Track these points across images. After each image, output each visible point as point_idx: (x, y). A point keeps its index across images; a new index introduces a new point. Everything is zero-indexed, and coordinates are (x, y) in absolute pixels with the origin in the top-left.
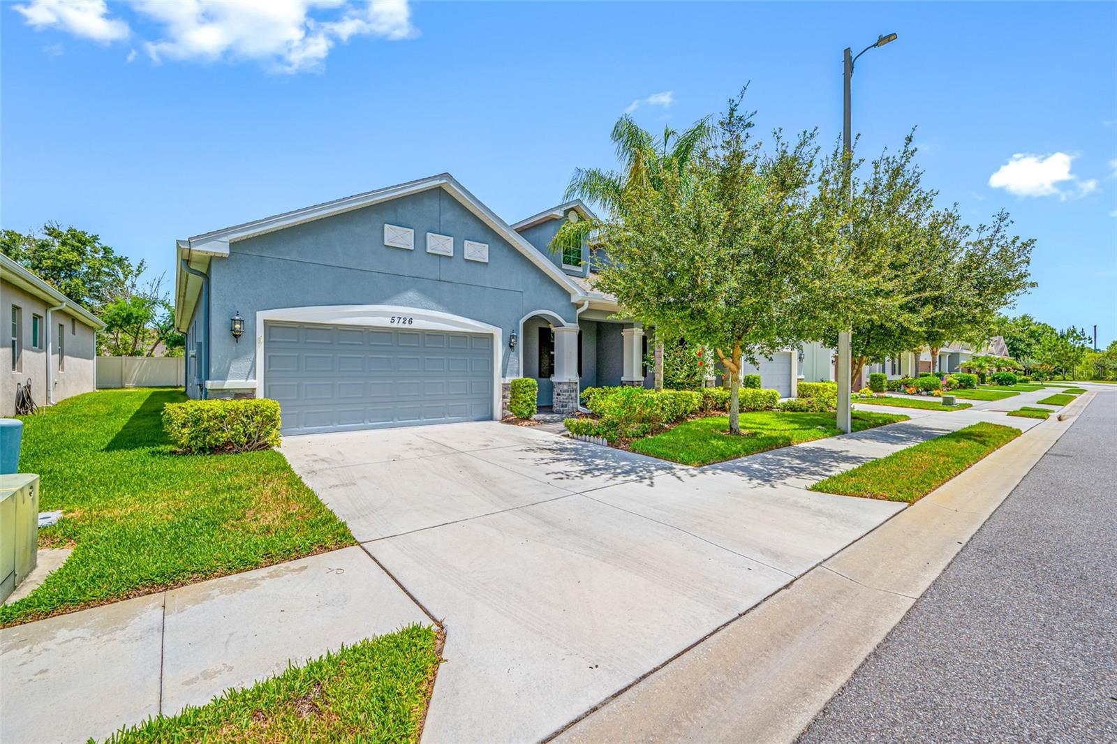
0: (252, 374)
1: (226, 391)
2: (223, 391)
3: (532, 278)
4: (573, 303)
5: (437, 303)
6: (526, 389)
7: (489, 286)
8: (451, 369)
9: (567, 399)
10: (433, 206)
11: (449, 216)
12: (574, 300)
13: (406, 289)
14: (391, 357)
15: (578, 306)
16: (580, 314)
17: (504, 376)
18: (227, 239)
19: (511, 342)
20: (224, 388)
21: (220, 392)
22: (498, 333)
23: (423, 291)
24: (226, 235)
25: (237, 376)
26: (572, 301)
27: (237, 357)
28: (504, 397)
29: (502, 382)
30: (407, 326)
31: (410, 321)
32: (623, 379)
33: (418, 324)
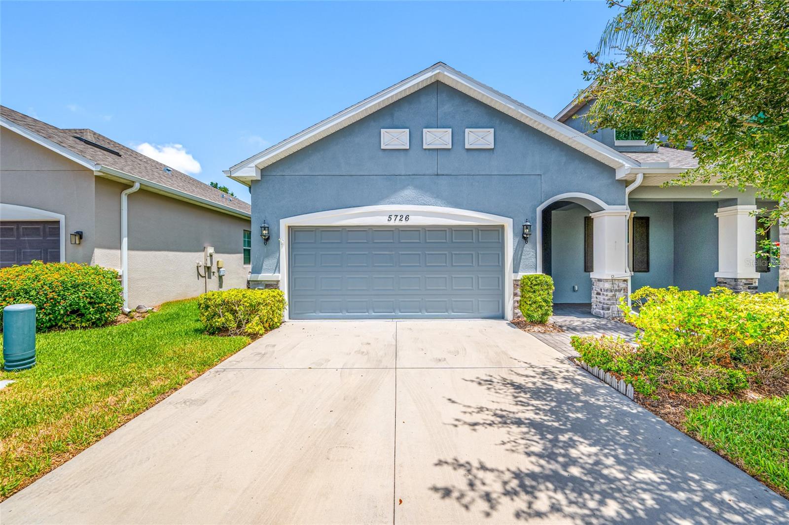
0: (278, 268)
1: (260, 282)
2: (258, 282)
3: (554, 157)
4: (618, 180)
5: (435, 198)
6: (536, 287)
7: (496, 173)
8: (454, 264)
9: (609, 300)
10: (429, 103)
11: (448, 107)
12: (620, 175)
13: (404, 188)
14: (393, 253)
15: (626, 183)
16: (631, 193)
17: (515, 271)
18: (253, 165)
19: (524, 233)
20: (258, 280)
21: (256, 283)
22: (508, 223)
23: (420, 187)
24: (253, 161)
25: (268, 271)
26: (617, 179)
27: (267, 255)
28: (515, 295)
29: (513, 278)
30: (404, 223)
31: (407, 218)
32: (716, 275)
33: (414, 221)
